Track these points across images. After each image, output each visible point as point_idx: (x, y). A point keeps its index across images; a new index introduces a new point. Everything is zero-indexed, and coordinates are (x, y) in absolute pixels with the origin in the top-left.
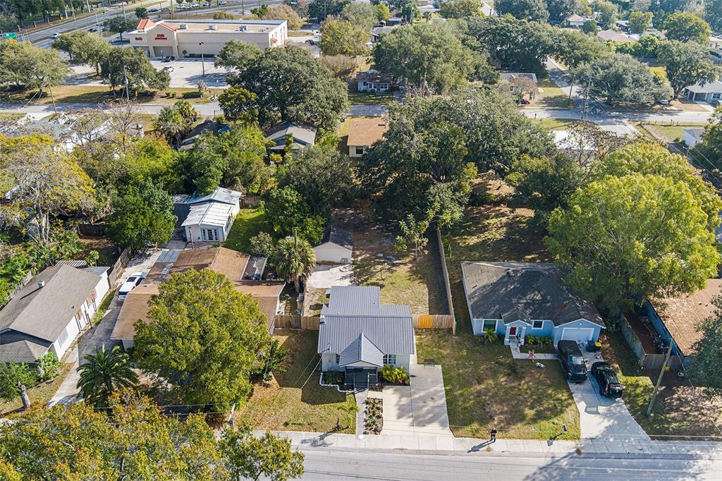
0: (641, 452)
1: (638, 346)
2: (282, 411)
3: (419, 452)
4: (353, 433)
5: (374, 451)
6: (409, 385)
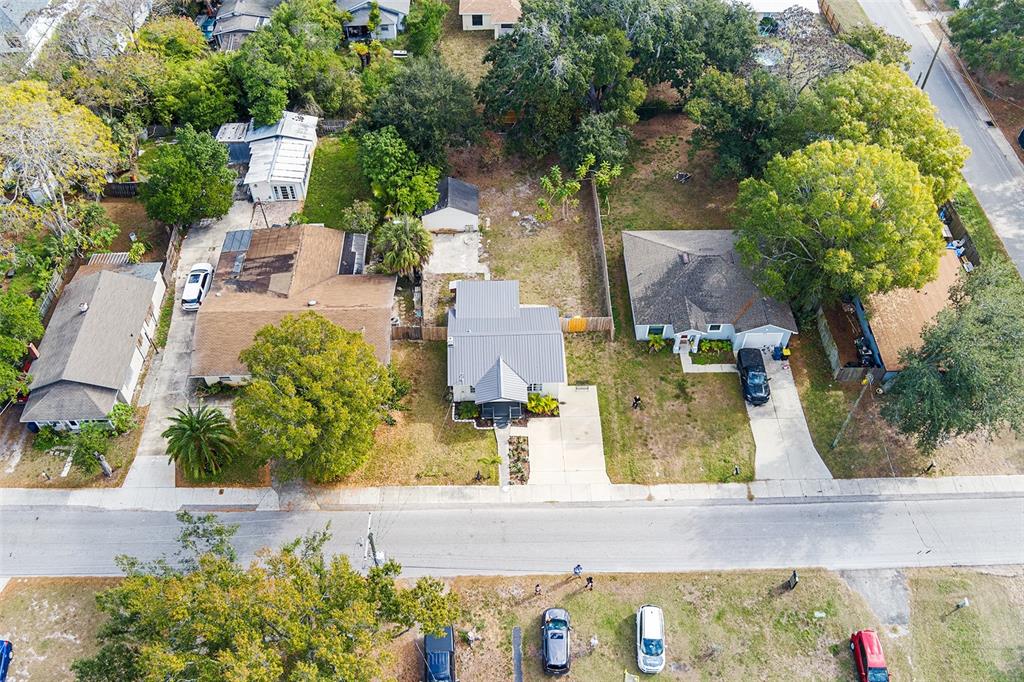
0: (820, 494)
1: (834, 354)
2: (411, 458)
3: (572, 504)
4: (497, 483)
5: (521, 506)
6: (558, 416)
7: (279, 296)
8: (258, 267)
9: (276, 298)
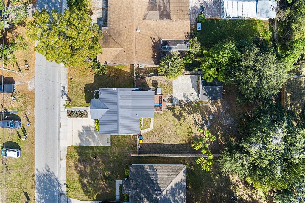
3: (59, 132)
5: (59, 115)
7: (144, 16)
8: (164, 5)
9: (143, 15)
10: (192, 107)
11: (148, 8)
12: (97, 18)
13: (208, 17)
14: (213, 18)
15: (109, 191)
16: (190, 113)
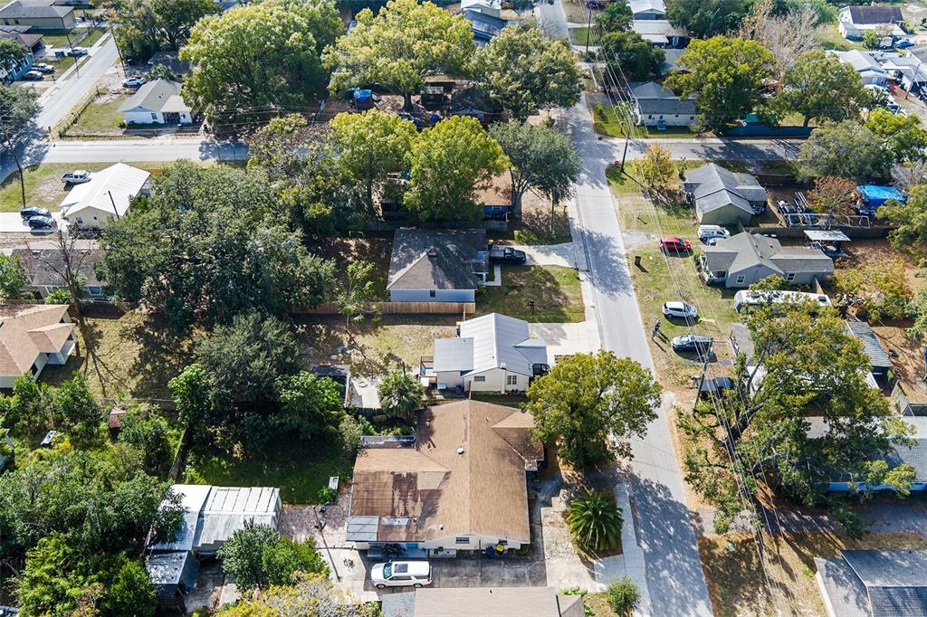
7: (448, 478)
8: (405, 502)
9: (451, 480)
10: (365, 370)
11: (440, 495)
12: (551, 506)
13: (308, 509)
14: (300, 507)
15: (510, 275)
16: (370, 362)
